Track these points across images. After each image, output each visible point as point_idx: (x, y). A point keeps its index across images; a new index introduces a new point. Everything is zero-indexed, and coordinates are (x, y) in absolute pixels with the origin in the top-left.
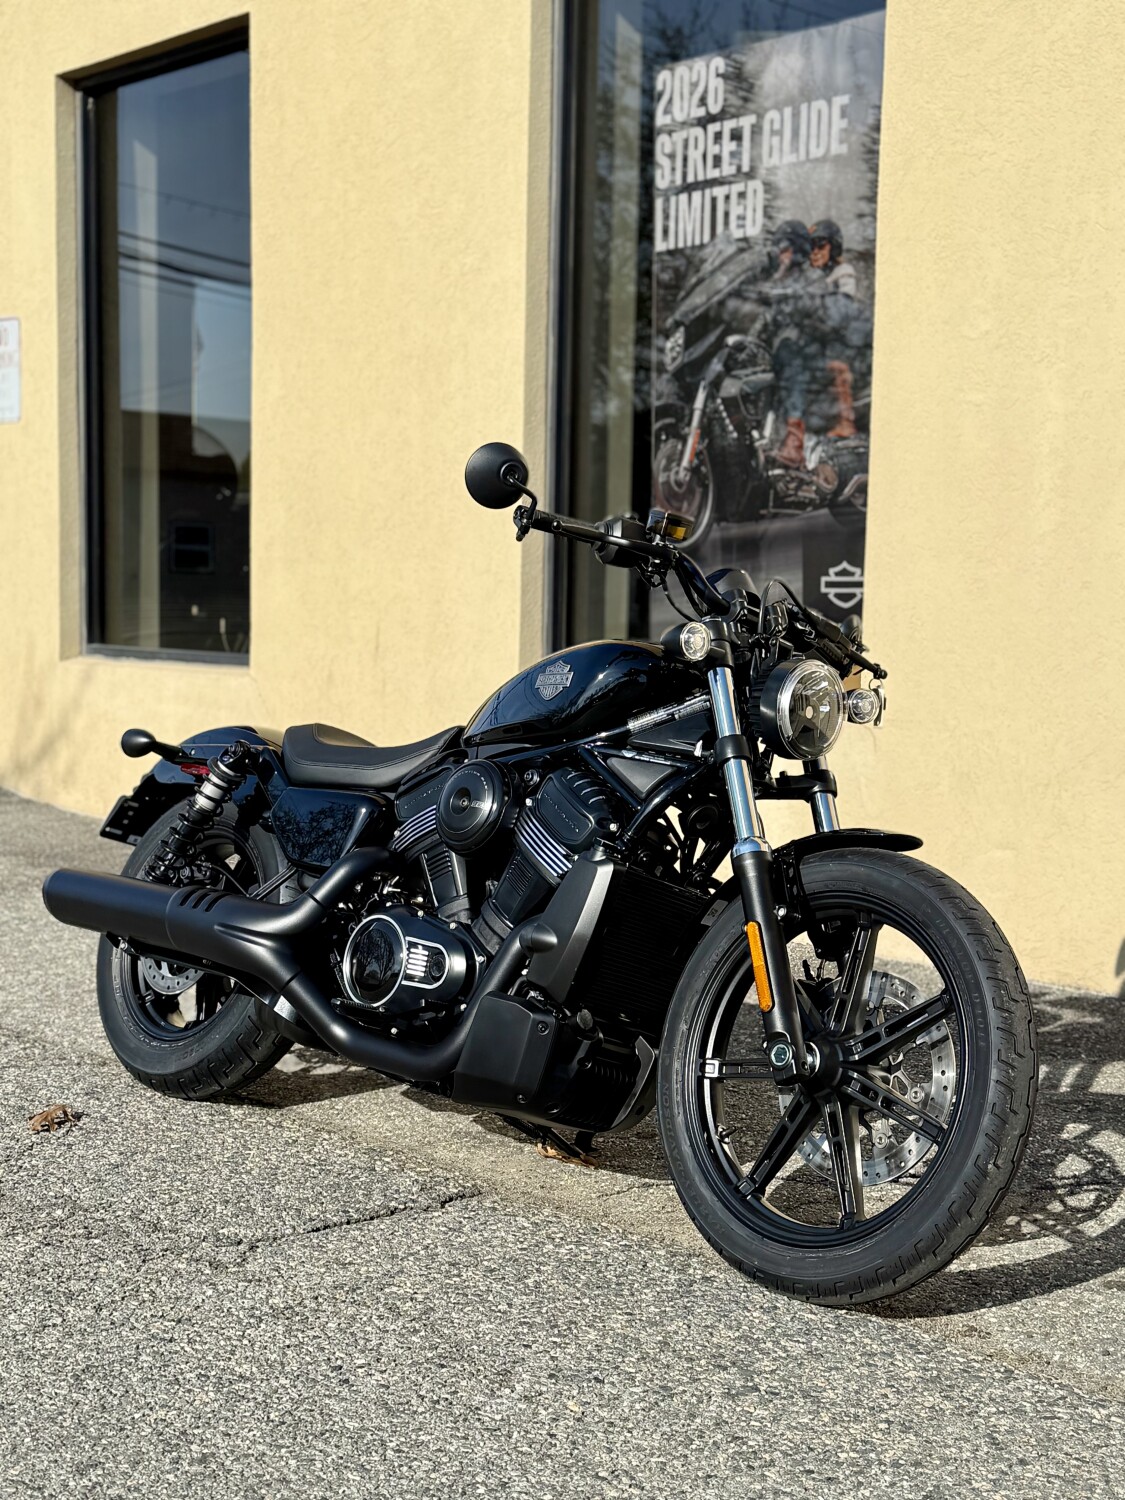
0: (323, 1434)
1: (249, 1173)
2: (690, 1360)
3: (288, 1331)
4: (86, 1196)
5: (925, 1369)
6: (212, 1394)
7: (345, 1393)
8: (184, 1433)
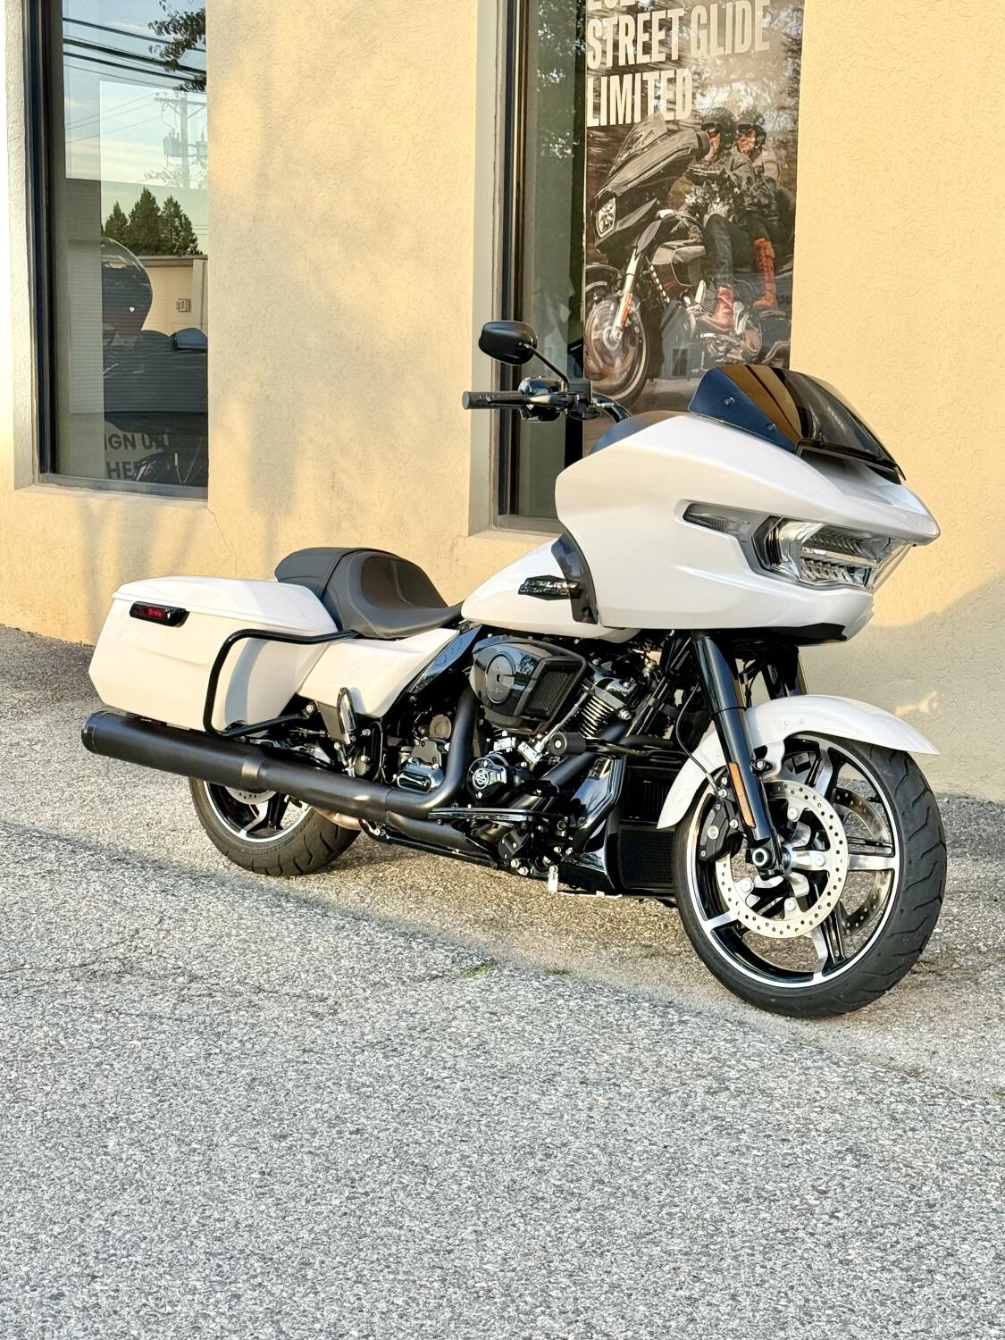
0: (433, 1117)
1: (317, 950)
2: (680, 1072)
3: (386, 1057)
4: (196, 967)
5: (845, 1077)
6: (348, 1095)
7: (440, 1093)
8: (338, 1117)
